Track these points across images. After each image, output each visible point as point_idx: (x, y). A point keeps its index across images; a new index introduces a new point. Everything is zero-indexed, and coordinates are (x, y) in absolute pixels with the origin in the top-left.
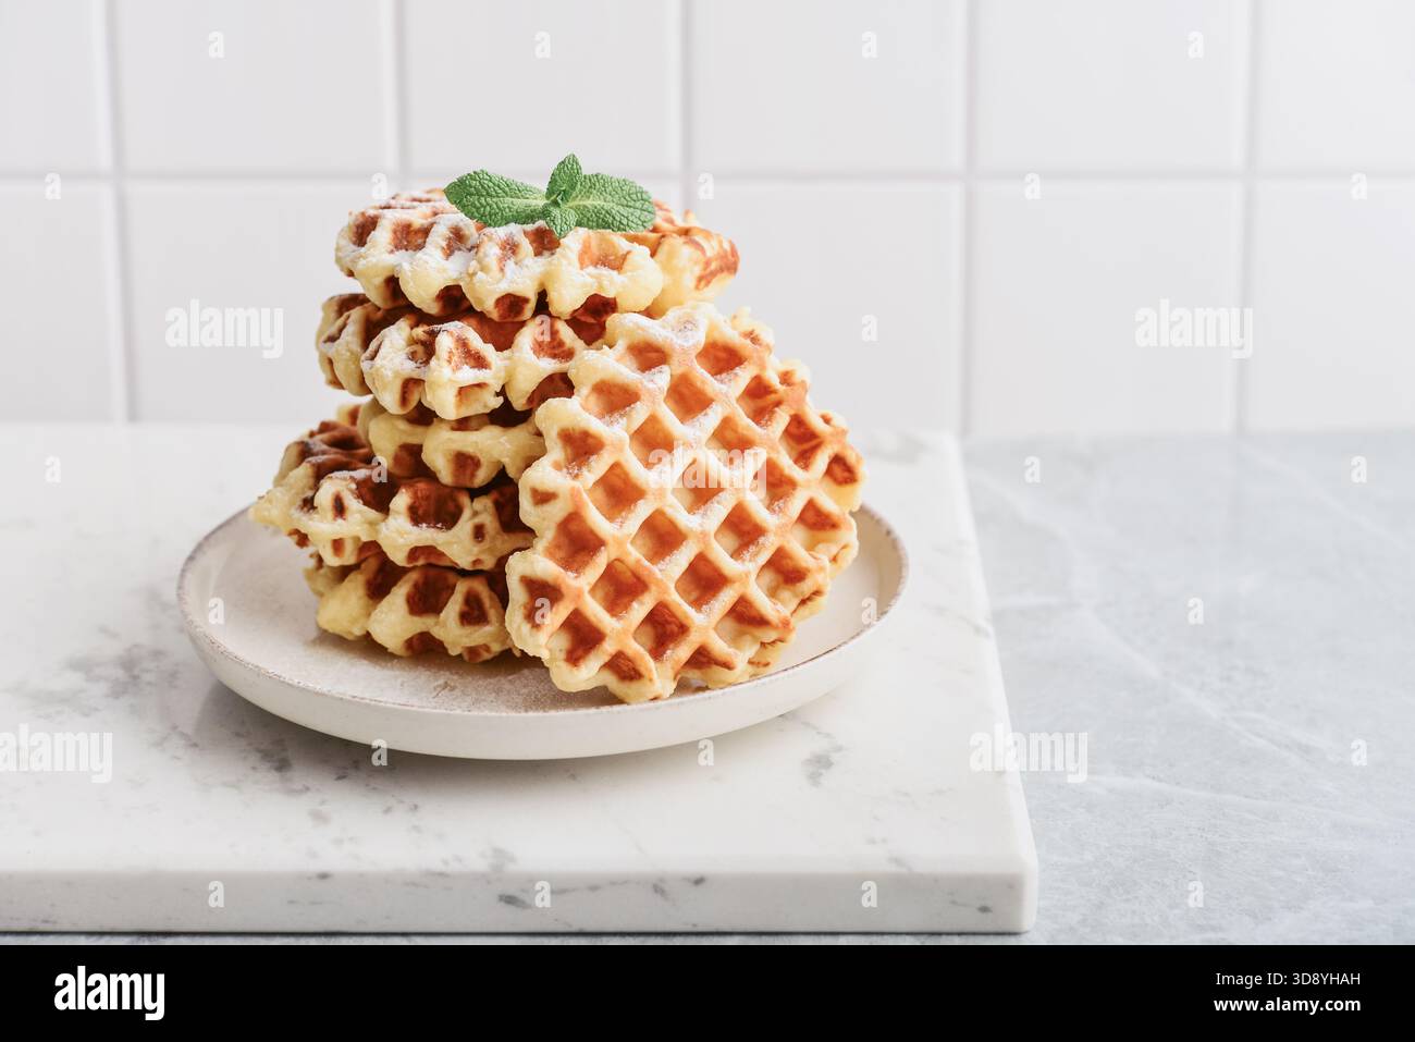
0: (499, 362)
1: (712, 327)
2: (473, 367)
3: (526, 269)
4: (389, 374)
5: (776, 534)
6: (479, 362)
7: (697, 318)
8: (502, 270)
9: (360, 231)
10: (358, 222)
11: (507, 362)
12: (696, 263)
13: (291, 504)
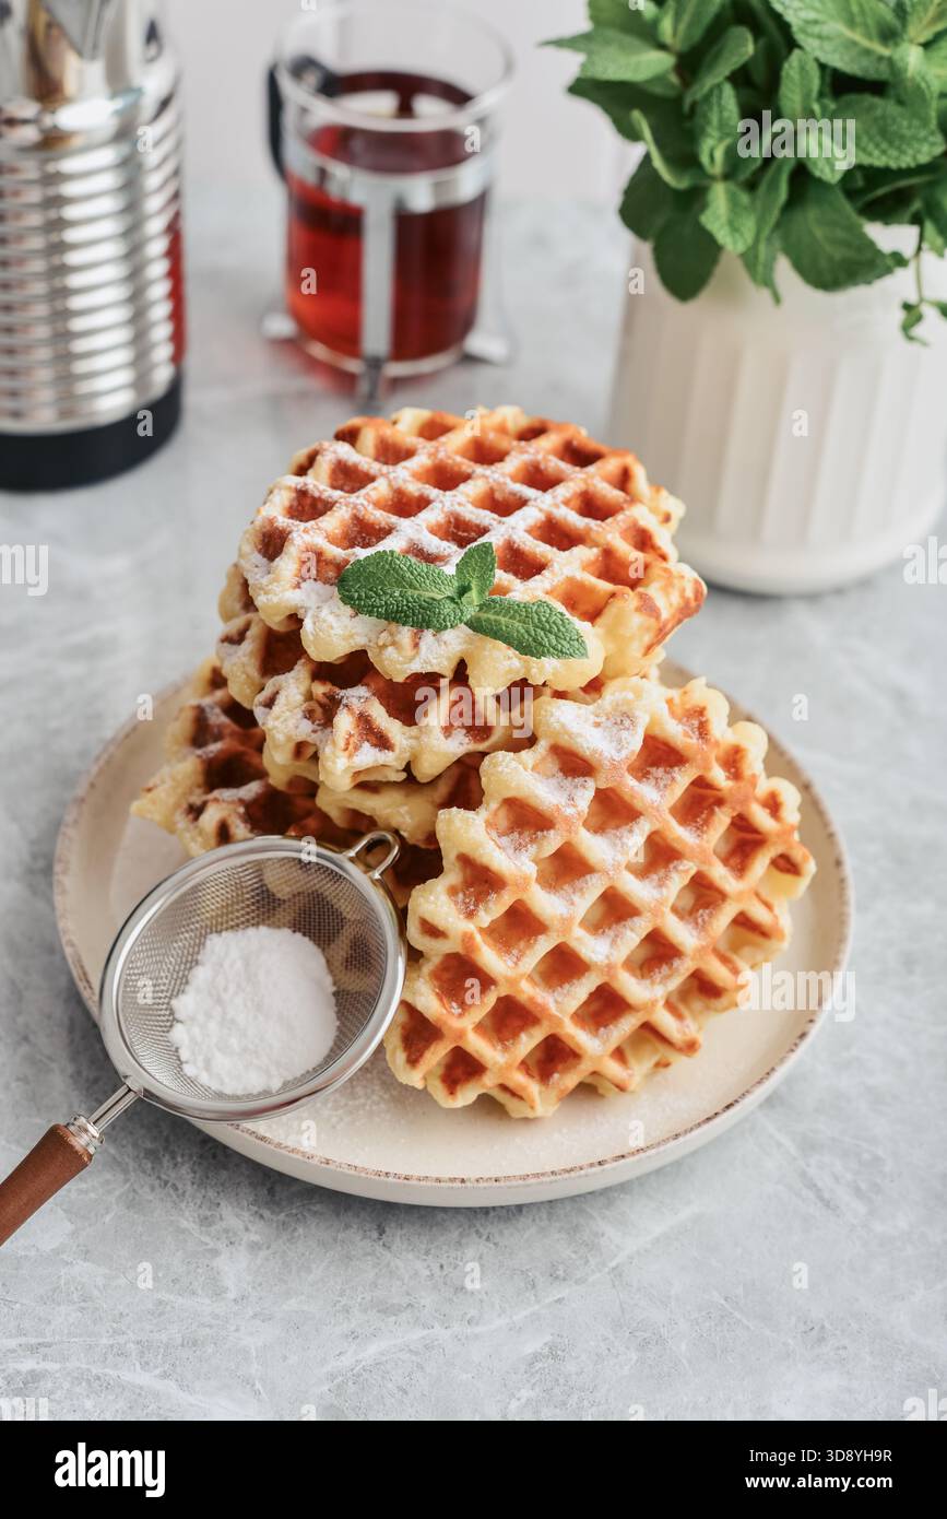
0: (405, 742)
1: (653, 722)
2: (375, 746)
3: (443, 647)
4: (280, 737)
5: (692, 959)
6: (382, 742)
7: (637, 713)
8: (416, 645)
9: (266, 540)
10: (264, 530)
11: (413, 742)
12: (648, 629)
13: (177, 806)
